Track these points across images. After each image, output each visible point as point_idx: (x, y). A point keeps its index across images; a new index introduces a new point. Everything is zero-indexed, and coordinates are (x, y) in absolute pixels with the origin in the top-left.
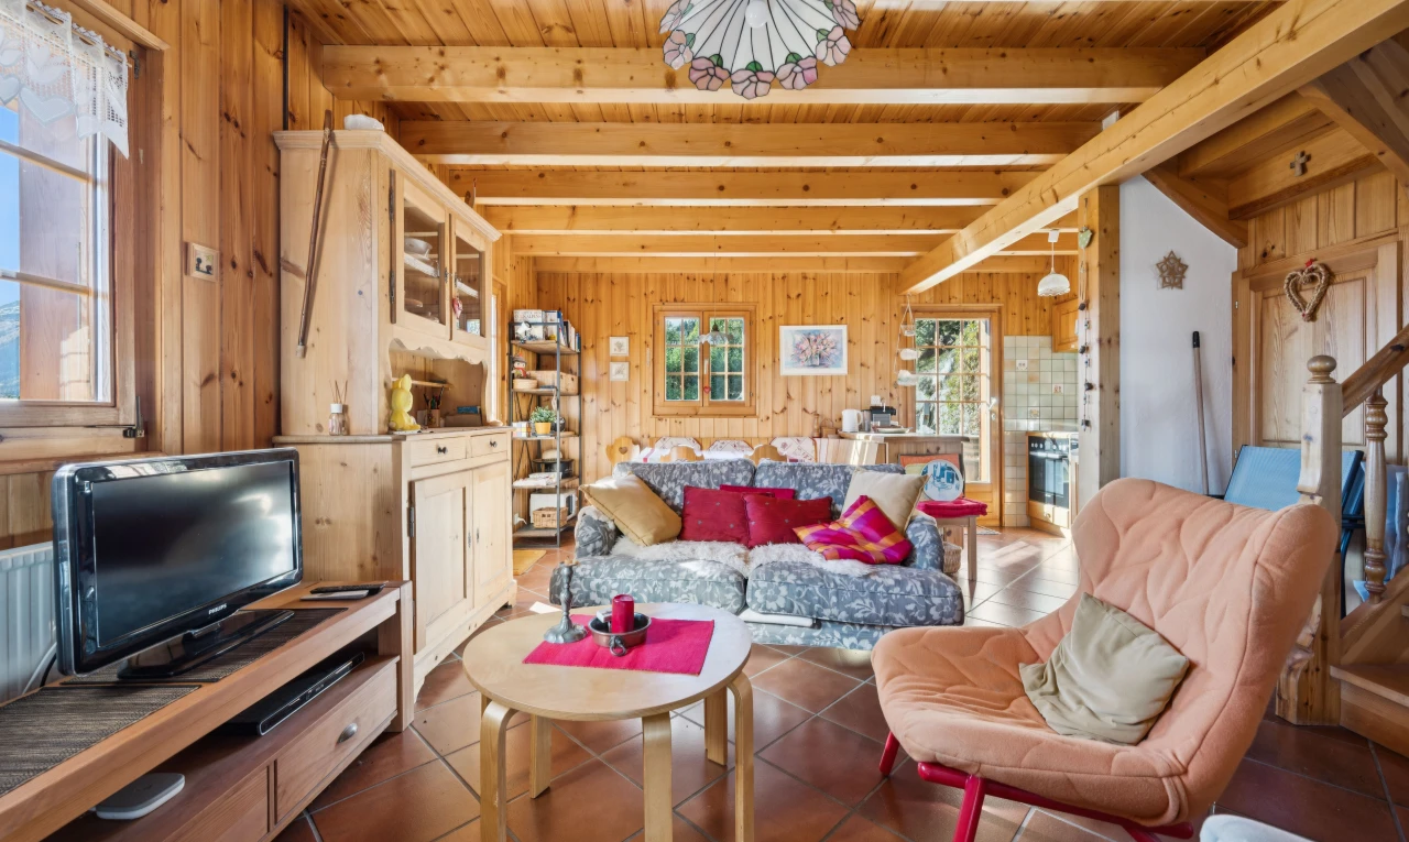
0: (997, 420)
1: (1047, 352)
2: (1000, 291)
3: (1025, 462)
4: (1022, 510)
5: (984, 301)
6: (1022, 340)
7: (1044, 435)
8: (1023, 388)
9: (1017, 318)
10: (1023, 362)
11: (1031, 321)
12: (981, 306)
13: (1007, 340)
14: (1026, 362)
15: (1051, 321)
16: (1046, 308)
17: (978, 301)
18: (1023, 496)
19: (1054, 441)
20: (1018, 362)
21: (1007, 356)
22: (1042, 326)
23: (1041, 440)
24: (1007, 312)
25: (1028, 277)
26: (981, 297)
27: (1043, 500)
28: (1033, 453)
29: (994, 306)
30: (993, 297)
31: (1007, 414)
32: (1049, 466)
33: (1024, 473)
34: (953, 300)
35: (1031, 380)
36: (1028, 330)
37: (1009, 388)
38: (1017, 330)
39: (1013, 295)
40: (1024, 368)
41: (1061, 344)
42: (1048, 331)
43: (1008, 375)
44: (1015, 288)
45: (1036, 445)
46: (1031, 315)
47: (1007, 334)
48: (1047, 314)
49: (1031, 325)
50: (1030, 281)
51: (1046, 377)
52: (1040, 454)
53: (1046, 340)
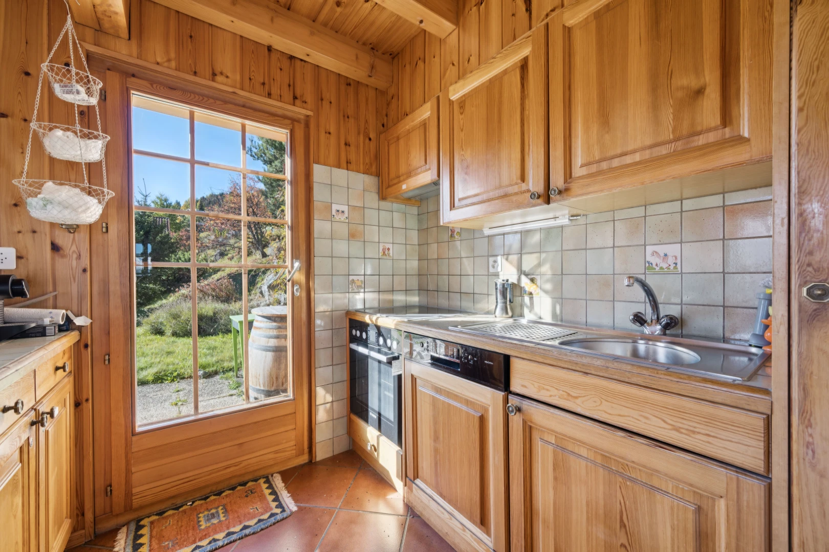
0: (304, 295)
1: (372, 199)
2: (307, 90)
3: (346, 358)
4: (342, 430)
5: (280, 98)
6: (341, 175)
7: (367, 319)
8: (341, 247)
9: (333, 139)
10: (341, 208)
11: (353, 148)
12: (273, 104)
13: (320, 172)
14: (345, 208)
15: (377, 157)
16: (371, 136)
17: (269, 95)
18: (342, 408)
19: (379, 332)
20: (335, 207)
21: (319, 195)
22: (367, 160)
23: (363, 327)
24: (318, 126)
25: (349, 84)
26: (275, 91)
27: (366, 418)
28: (354, 346)
29: (299, 111)
30: (295, 98)
31: (318, 284)
32: (373, 368)
33: (343, 373)
34: (219, 78)
35: (352, 236)
36: (348, 162)
37: (320, 246)
38: (332, 158)
39: (326, 104)
40: (343, 218)
41: (389, 186)
42: (374, 169)
43: (320, 226)
44: (330, 94)
45: (358, 333)
46: (352, 139)
47: (318, 163)
48: (372, 145)
49: (353, 157)
50: (351, 89)
51: (372, 233)
52: (361, 350)
53: (368, 181)
